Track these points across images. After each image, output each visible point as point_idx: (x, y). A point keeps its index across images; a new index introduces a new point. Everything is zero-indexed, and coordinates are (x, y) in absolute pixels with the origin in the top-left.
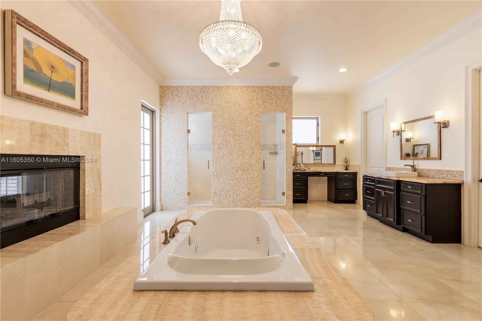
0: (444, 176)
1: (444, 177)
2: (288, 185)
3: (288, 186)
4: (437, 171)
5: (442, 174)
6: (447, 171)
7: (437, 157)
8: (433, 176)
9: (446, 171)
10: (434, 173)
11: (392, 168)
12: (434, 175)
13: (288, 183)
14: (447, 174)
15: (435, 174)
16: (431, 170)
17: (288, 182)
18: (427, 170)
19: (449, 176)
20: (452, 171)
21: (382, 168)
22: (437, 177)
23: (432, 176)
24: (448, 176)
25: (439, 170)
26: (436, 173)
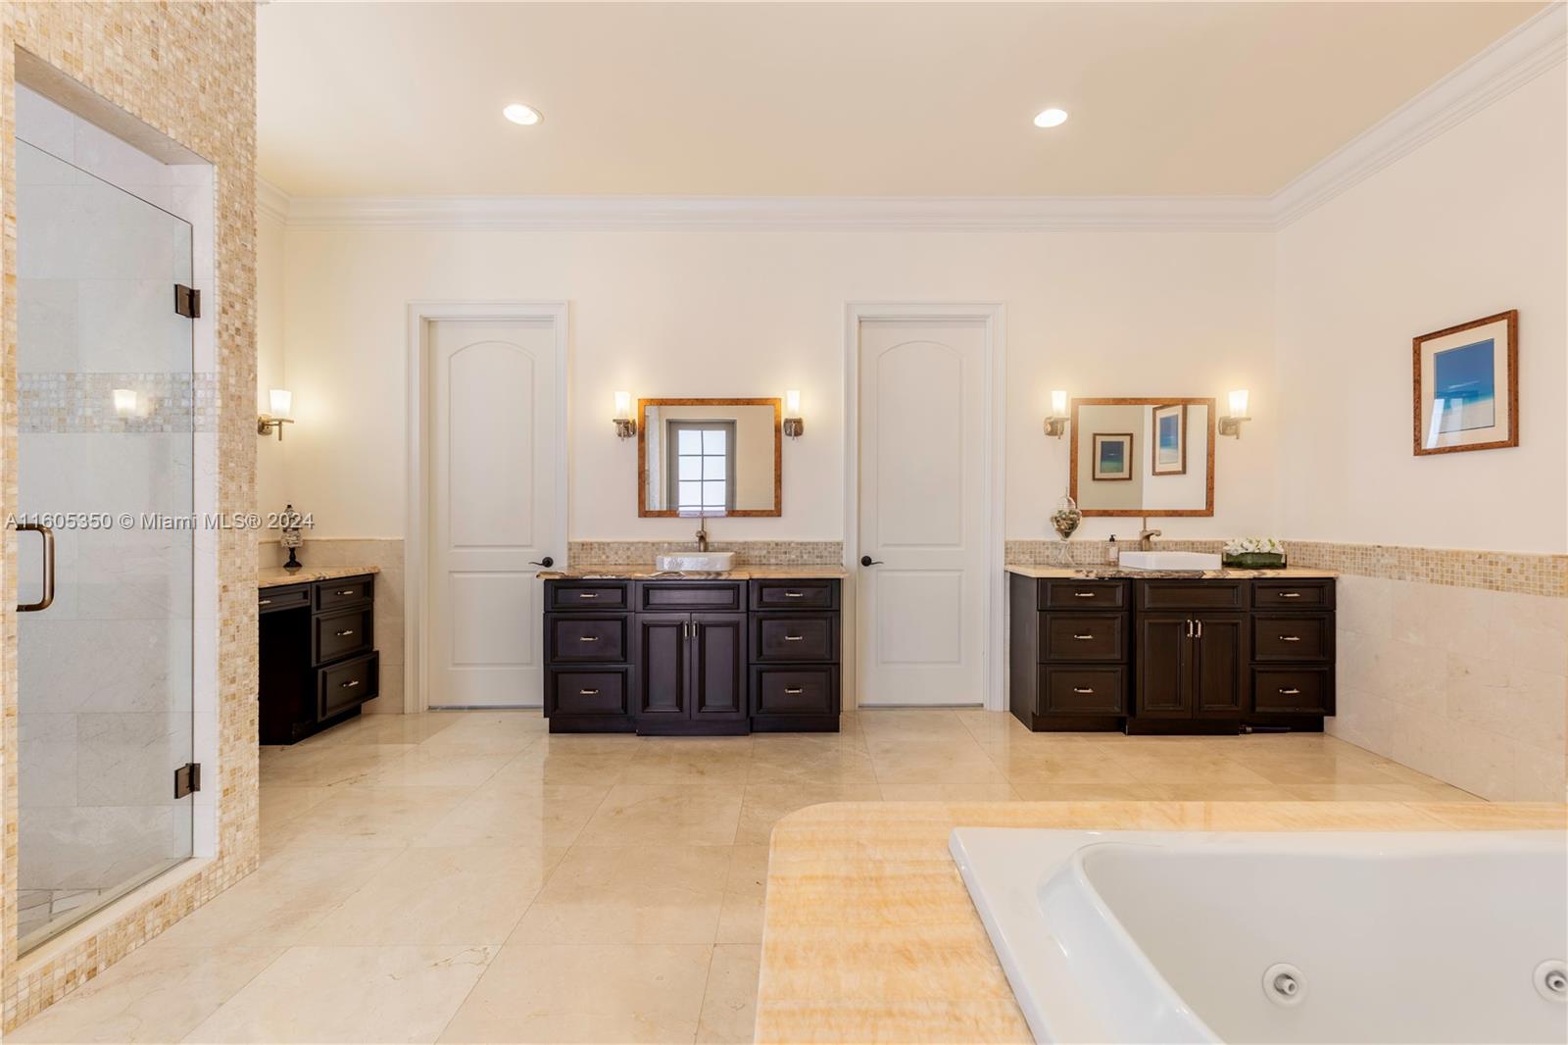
0: (793, 557)
1: (793, 561)
2: (234, 704)
3: (234, 714)
4: (773, 545)
5: (785, 553)
6: (801, 544)
7: (773, 509)
8: (760, 561)
9: (797, 543)
10: (764, 552)
11: (599, 544)
12: (765, 557)
13: (233, 688)
14: (801, 553)
15: (767, 555)
16: (754, 543)
17: (233, 681)
18: (740, 544)
19: (805, 557)
20: (813, 543)
21: (531, 546)
22: (773, 561)
23: (758, 559)
24: (802, 557)
25: (777, 544)
26: (769, 552)
